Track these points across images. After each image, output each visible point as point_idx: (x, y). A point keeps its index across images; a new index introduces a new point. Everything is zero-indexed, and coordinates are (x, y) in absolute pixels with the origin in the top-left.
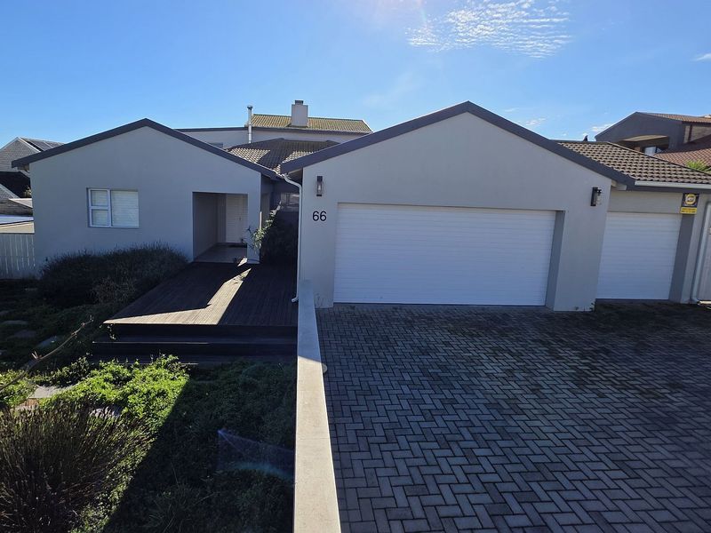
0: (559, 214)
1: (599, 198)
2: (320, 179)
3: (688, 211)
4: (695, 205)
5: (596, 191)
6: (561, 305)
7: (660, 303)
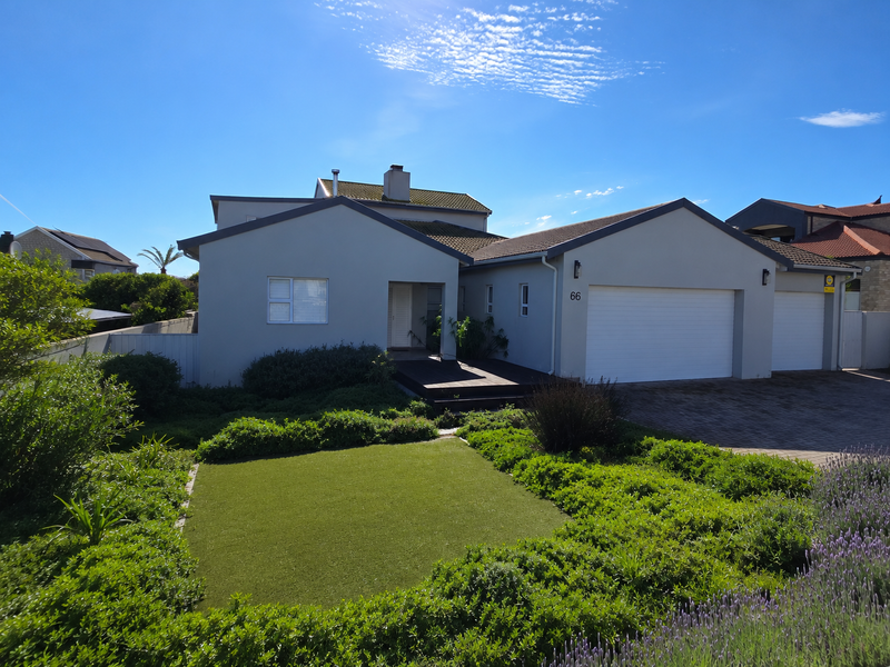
0: (738, 293)
1: (768, 278)
2: (577, 264)
3: (829, 290)
4: (833, 285)
5: (765, 272)
6: (748, 374)
7: (817, 371)
